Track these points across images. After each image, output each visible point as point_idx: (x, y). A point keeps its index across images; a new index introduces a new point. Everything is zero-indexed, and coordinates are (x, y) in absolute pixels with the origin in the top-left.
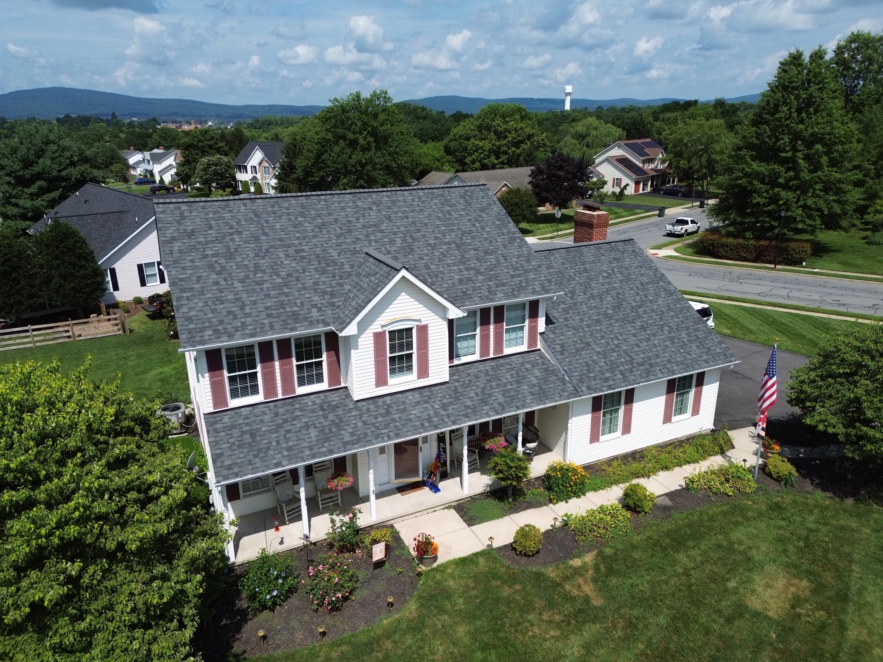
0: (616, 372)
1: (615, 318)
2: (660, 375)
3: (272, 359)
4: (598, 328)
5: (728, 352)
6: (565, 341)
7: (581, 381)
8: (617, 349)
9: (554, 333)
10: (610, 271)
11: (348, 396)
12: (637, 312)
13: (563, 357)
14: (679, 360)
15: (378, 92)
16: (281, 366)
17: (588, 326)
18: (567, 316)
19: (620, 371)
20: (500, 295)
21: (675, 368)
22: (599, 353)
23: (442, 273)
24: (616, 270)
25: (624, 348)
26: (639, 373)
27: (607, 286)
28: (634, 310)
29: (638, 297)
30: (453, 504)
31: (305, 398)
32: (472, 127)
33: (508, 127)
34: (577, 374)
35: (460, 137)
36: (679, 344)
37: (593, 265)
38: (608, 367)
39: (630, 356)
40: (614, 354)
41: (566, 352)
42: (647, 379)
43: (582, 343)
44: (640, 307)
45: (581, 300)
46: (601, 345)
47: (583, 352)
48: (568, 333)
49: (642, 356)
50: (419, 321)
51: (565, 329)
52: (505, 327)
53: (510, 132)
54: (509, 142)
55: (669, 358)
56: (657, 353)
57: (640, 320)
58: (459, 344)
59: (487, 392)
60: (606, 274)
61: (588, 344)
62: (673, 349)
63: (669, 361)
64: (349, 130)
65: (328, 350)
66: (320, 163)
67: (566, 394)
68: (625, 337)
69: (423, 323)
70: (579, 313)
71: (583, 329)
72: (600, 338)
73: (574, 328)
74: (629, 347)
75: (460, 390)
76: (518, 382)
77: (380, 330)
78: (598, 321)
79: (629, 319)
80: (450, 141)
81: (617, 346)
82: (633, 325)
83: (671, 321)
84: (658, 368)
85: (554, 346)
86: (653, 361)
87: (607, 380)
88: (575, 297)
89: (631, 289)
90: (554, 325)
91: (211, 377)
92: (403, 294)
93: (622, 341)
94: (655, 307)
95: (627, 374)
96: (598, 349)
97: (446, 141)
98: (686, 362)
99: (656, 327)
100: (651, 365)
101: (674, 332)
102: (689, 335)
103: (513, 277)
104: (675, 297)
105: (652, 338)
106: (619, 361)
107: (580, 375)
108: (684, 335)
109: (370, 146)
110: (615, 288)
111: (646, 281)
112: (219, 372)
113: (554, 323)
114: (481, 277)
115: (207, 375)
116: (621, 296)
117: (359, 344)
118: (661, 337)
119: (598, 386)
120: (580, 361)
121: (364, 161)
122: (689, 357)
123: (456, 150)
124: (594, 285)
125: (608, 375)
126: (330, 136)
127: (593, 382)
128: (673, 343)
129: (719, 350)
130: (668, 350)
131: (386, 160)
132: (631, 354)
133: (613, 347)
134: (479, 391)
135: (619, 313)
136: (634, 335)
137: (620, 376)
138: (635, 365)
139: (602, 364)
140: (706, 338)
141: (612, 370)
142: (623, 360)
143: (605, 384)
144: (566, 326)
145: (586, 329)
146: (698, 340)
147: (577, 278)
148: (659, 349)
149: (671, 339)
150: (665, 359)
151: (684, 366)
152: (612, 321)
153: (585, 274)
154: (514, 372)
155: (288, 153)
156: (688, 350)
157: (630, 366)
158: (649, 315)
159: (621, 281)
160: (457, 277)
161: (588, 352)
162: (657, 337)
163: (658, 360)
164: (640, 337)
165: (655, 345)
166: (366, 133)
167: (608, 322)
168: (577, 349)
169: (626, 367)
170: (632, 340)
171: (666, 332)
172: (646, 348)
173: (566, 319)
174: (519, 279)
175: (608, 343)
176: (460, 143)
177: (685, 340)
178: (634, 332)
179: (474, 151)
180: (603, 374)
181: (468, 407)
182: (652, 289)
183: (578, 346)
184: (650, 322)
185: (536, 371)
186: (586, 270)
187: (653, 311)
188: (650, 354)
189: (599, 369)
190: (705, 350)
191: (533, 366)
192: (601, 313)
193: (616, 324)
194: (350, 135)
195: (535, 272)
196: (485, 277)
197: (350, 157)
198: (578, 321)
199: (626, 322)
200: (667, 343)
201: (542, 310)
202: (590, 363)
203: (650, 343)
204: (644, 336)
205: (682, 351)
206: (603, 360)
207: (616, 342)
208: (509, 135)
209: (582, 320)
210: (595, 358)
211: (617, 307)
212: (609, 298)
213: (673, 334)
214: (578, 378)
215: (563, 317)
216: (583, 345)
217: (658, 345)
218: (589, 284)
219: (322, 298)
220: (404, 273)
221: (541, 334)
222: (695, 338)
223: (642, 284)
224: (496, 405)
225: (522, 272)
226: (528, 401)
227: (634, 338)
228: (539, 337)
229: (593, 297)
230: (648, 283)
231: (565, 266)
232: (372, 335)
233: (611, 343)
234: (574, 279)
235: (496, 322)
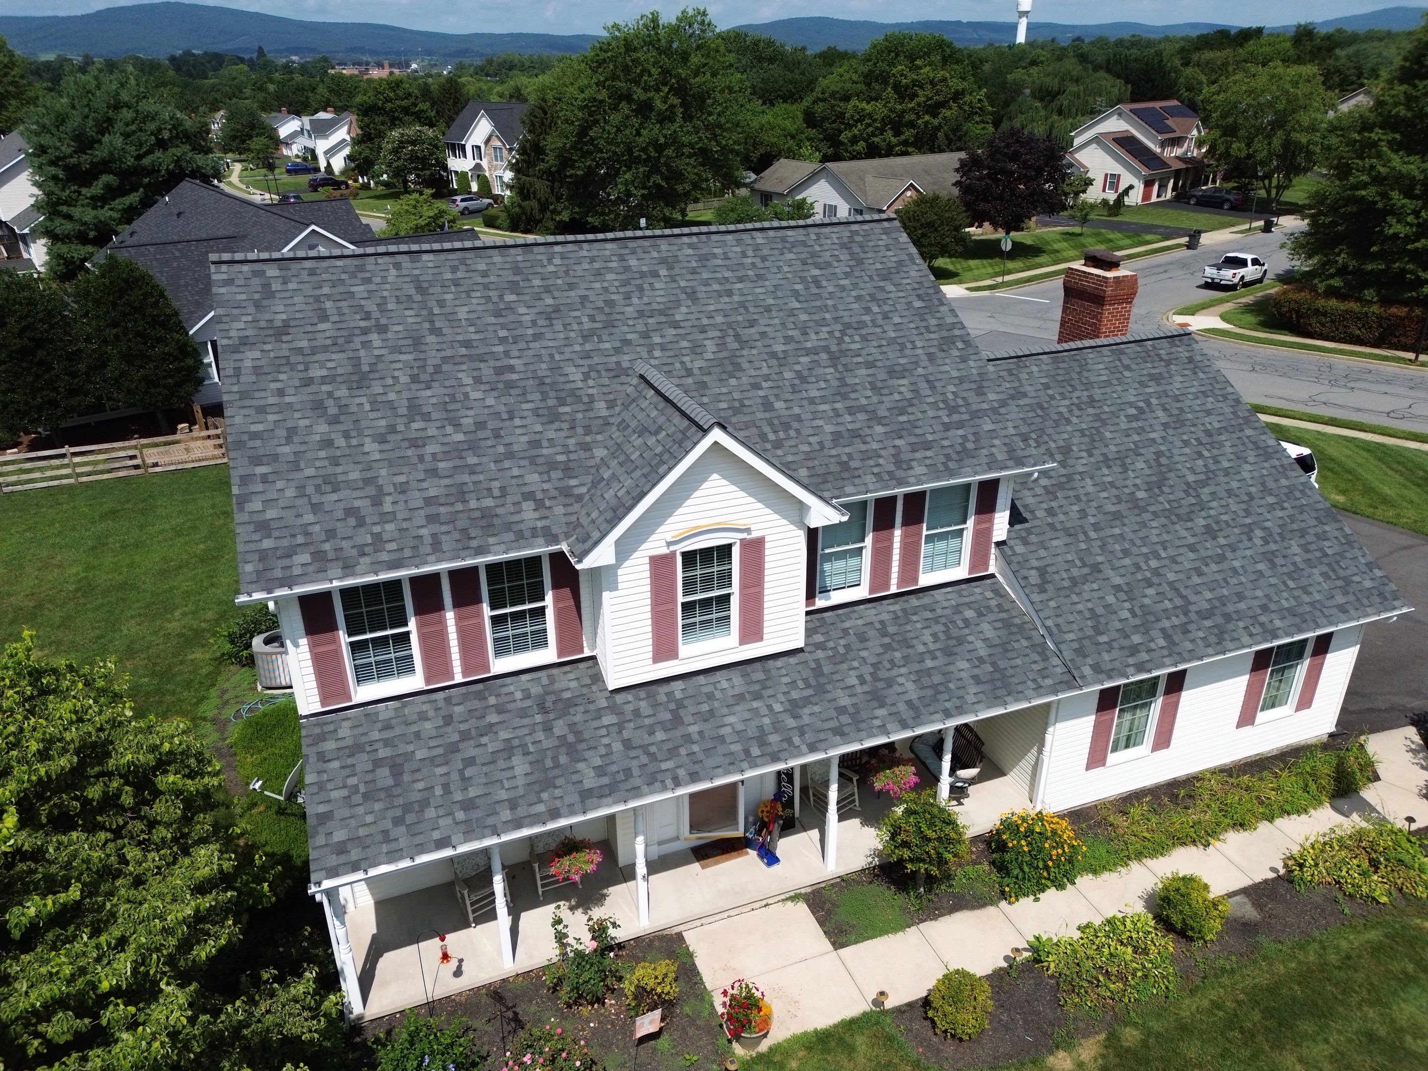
0: (1155, 633)
1: (1152, 508)
2: (1246, 639)
3: (439, 607)
4: (1117, 531)
5: (1387, 589)
6: (1049, 561)
7: (1080, 652)
8: (1155, 580)
9: (1026, 543)
10: (1141, 404)
11: (597, 678)
12: (1198, 496)
13: (1044, 596)
14: (1286, 604)
15: (691, 12)
16: (459, 619)
17: (1096, 527)
18: (1054, 504)
19: (1163, 630)
20: (919, 470)
21: (1278, 623)
22: (1118, 588)
23: (798, 418)
24: (1154, 401)
25: (1171, 577)
26: (1201, 634)
27: (1136, 438)
28: (1191, 491)
29: (1200, 462)
30: (803, 891)
31: (508, 680)
32: (855, 77)
33: (920, 78)
34: (1071, 636)
35: (833, 95)
36: (1285, 570)
37: (1108, 390)
38: (1137, 621)
39: (1182, 596)
40: (1150, 591)
41: (1050, 587)
42: (1219, 648)
43: (1085, 565)
44: (1204, 484)
45: (1081, 469)
46: (1122, 571)
47: (1086, 587)
48: (1055, 543)
49: (1209, 595)
50: (748, 530)
51: (1049, 535)
52: (925, 532)
53: (921, 87)
54: (919, 105)
55: (1265, 601)
56: (1239, 589)
57: (1203, 514)
58: (827, 567)
59: (882, 674)
60: (1133, 411)
61: (1096, 568)
62: (1273, 581)
63: (1264, 608)
64: (637, 82)
65: (555, 586)
66: (586, 144)
67: (1049, 682)
68: (1171, 552)
69: (755, 535)
70: (1077, 497)
71: (1085, 533)
72: (1121, 555)
73: (1068, 532)
74: (1181, 576)
75: (826, 669)
76: (949, 653)
77: (665, 551)
78: (1117, 516)
79: (1181, 511)
80: (814, 102)
81: (1156, 572)
82: (1189, 524)
83: (1268, 516)
84: (1241, 624)
85: (1024, 572)
86: (1230, 608)
87: (1134, 650)
88: (1070, 462)
89: (1186, 443)
90: (1026, 525)
91: (312, 647)
92: (715, 476)
93: (1167, 562)
94: (1234, 485)
95: (1177, 638)
96: (1118, 581)
97: (807, 102)
98: (1300, 610)
99: (1236, 531)
100: (1228, 618)
101: (1275, 542)
102: (1305, 548)
103: (947, 427)
104: (1277, 463)
105: (1229, 555)
106: (1160, 607)
107: (1079, 640)
108: (1296, 549)
109: (674, 113)
110: (1153, 440)
111: (1217, 425)
112: (329, 635)
113: (1025, 520)
114: (879, 429)
115: (304, 641)
116: (1164, 461)
117: (620, 579)
118: (1248, 553)
119: (1117, 664)
120: (1080, 607)
121: (662, 140)
122: (1306, 599)
123: (824, 119)
124: (1108, 435)
125: (1136, 639)
126: (603, 95)
127: (1106, 656)
128: (1273, 566)
129: (1368, 584)
130: (1262, 582)
131: (700, 139)
132: (1184, 592)
133: (1148, 575)
134: (867, 670)
135: (1161, 499)
136: (1192, 548)
137: (1162, 642)
138: (1193, 616)
139: (1125, 614)
140: (1341, 554)
141: (1144, 628)
142: (1167, 604)
143: (1131, 661)
144: (1052, 526)
145: (1093, 535)
146: (1325, 560)
147: (1074, 420)
148: (1243, 579)
149: (1269, 558)
150: (1256, 603)
151: (1297, 620)
152: (1146, 516)
153: (1091, 411)
154: (939, 628)
155: (533, 125)
156: (1304, 582)
157: (1183, 619)
158: (1223, 503)
159: (1165, 426)
160: (829, 428)
161: (1095, 586)
162: (1239, 553)
163: (1242, 606)
164: (1203, 553)
165: (1235, 571)
166: (666, 89)
167: (1138, 519)
168: (1072, 579)
169: (1176, 621)
170: (1188, 560)
171: (1258, 542)
172: (1218, 577)
173: (1051, 512)
174: (960, 432)
175: (1138, 567)
176: (833, 106)
177: (1297, 559)
178: (1192, 540)
179: (857, 121)
180: (1127, 637)
181: (842, 710)
182: (1228, 444)
183: (1075, 572)
184: (1224, 518)
185: (985, 626)
186: (1092, 402)
187: (1230, 493)
188: (1225, 592)
189: (1118, 625)
190: (1340, 583)
191: (980, 614)
192: (1124, 497)
193: (1154, 524)
194: (639, 94)
195: (994, 417)
196: (888, 429)
197: (638, 134)
198: (1074, 515)
199: (1174, 518)
200: (1261, 566)
201: (1004, 498)
202: (1100, 611)
203: (1225, 565)
204: (1210, 548)
205: (1291, 584)
206: (1127, 605)
207: (1154, 564)
208: (920, 92)
209: (1083, 514)
210: (1111, 599)
211: (1156, 485)
212: (1140, 465)
213: (1273, 547)
214: (1075, 645)
215: (1045, 506)
216: (1086, 570)
217: (1241, 571)
218: (1099, 432)
219: (545, 477)
220: (717, 435)
221: (998, 544)
222: (1318, 554)
223: (1208, 433)
224: (902, 707)
225: (966, 417)
226: (970, 698)
227: (1192, 556)
228: (993, 550)
229: (1106, 461)
230: (1220, 431)
231: (1050, 392)
232: (647, 560)
233: (1144, 567)
234: (1068, 422)
235: (906, 523)
